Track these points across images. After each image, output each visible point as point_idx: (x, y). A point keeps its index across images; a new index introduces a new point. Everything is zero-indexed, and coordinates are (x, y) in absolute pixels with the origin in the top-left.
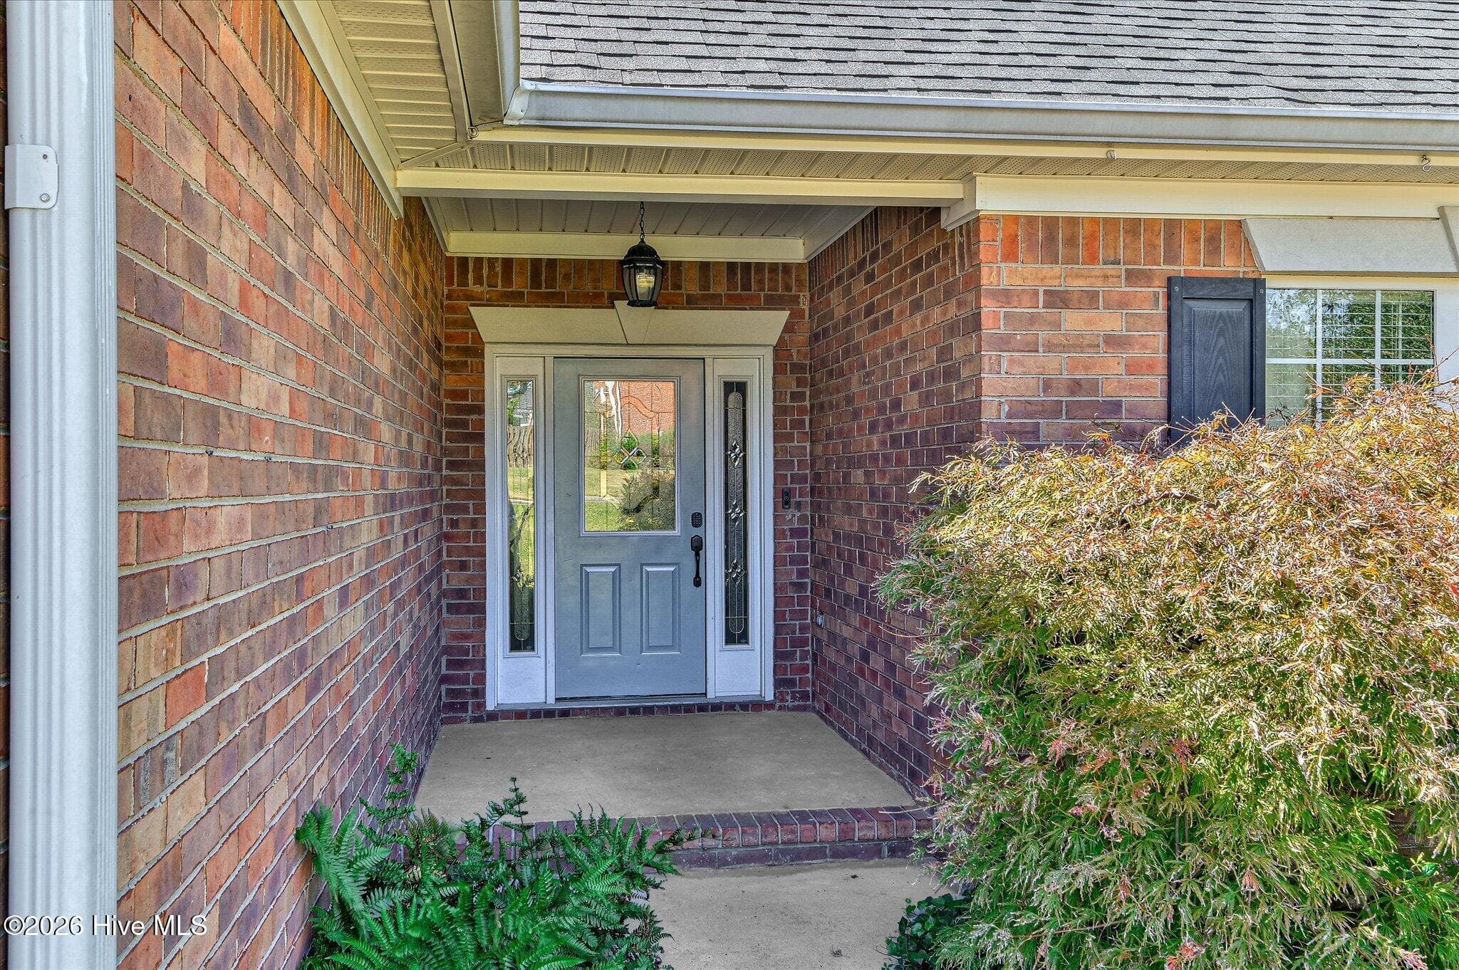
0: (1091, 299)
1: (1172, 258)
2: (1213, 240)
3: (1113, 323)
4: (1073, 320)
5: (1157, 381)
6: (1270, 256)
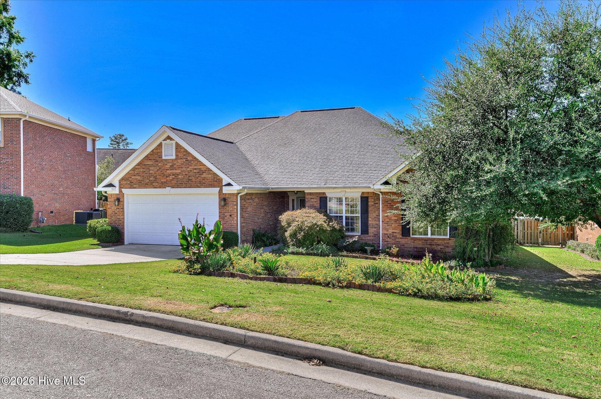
0: (314, 198)
1: (318, 195)
2: (322, 194)
3: (315, 200)
4: (312, 200)
5: (319, 205)
6: (328, 195)
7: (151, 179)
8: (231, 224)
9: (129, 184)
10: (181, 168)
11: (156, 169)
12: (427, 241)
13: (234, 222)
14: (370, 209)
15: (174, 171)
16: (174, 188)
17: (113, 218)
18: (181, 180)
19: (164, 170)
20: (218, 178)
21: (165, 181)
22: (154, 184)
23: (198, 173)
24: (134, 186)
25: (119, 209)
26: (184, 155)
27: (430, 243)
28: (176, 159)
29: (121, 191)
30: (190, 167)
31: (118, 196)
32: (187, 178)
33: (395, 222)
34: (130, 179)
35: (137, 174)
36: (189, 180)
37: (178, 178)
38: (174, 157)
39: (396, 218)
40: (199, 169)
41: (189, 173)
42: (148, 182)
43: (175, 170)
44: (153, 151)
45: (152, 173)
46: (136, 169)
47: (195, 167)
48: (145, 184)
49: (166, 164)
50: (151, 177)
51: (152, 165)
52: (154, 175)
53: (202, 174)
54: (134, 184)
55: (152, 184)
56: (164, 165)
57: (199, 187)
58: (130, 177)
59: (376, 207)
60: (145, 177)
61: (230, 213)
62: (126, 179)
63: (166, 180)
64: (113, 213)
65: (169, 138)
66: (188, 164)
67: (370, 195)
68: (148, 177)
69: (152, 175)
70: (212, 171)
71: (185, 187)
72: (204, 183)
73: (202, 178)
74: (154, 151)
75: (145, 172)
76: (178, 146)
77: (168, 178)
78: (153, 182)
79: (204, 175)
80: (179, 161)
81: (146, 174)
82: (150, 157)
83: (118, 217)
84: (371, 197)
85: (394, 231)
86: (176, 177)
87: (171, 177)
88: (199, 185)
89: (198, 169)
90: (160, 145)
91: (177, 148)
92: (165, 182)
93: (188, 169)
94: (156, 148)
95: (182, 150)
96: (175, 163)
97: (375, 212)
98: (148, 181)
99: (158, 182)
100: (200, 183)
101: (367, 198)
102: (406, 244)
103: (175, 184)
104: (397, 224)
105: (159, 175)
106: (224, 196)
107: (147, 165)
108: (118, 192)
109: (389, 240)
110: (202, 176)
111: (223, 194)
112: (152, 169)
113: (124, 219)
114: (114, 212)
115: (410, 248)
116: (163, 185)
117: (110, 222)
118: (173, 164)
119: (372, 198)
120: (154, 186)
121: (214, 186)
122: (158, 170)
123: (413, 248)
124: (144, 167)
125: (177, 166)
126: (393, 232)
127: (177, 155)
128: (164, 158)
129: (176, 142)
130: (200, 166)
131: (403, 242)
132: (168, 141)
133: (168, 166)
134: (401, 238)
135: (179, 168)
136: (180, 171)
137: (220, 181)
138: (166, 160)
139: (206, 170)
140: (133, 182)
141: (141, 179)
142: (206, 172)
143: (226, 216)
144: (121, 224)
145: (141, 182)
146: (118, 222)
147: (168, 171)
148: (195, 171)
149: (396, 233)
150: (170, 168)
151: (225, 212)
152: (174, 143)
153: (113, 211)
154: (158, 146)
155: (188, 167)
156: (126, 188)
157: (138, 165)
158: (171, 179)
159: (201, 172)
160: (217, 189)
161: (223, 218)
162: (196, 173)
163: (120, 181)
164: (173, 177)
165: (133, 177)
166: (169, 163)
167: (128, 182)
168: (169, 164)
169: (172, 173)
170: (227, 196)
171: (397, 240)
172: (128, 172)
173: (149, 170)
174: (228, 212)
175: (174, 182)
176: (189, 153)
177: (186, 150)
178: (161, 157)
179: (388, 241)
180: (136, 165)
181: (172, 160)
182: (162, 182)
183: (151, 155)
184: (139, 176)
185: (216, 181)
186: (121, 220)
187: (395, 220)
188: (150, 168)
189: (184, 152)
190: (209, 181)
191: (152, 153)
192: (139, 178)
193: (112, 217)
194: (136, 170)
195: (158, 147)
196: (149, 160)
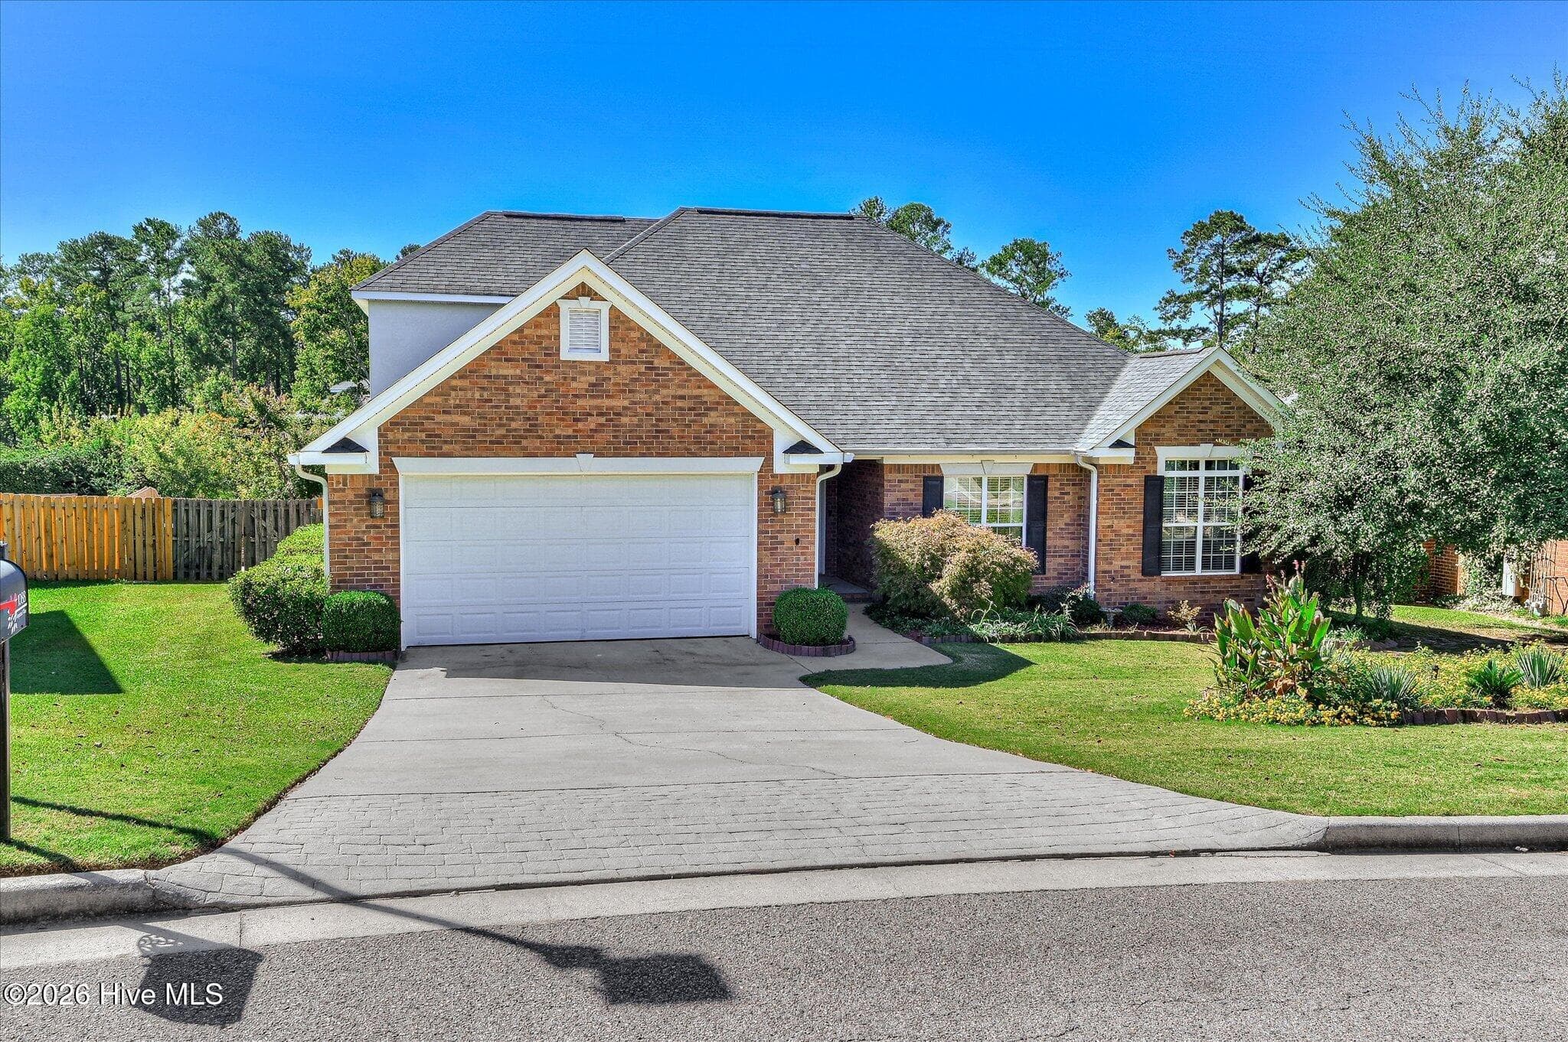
0: (907, 481)
1: (924, 472)
2: (933, 468)
3: (911, 486)
4: (903, 486)
5: (921, 498)
6: (945, 471)
7: (514, 425)
8: (798, 565)
9: (423, 442)
10: (630, 391)
11: (535, 394)
12: (1196, 583)
13: (805, 559)
14: (1050, 507)
15: (607, 402)
16: (601, 455)
17: (353, 562)
18: (631, 431)
19: (565, 396)
20: (759, 426)
21: (570, 432)
22: (524, 443)
23: (690, 409)
24: (446, 448)
25: (378, 527)
26: (642, 351)
27: (1201, 588)
28: (611, 362)
29: (387, 467)
30: (664, 392)
31: (375, 485)
32: (653, 425)
33: (1129, 540)
34: (428, 424)
35: (457, 406)
36: (657, 431)
37: (617, 426)
38: (604, 356)
39: (1131, 531)
40: (696, 397)
41: (657, 409)
42: (504, 436)
43: (608, 397)
44: (520, 330)
45: (517, 407)
46: (454, 389)
47: (681, 392)
48: (491, 442)
49: (574, 379)
50: (513, 419)
51: (519, 380)
52: (526, 413)
53: (706, 415)
54: (446, 442)
55: (519, 443)
56: (565, 379)
57: (694, 455)
58: (428, 418)
59: (1064, 503)
60: (492, 419)
61: (794, 532)
62: (411, 424)
63: (574, 431)
64: (351, 545)
65: (583, 291)
66: (654, 381)
67: (1052, 472)
68: (501, 419)
69: (518, 414)
70: (737, 404)
71: (643, 455)
72: (712, 443)
73: (705, 426)
74: (526, 332)
75: (490, 401)
76: (619, 322)
77: (580, 425)
78: (521, 437)
79: (712, 418)
80: (621, 368)
81: (496, 407)
82: (512, 351)
83: (376, 557)
84: (1054, 476)
85: (1124, 563)
86: (611, 420)
87: (592, 422)
88: (693, 448)
89: (690, 397)
90: (551, 313)
91: (614, 327)
92: (569, 437)
93: (657, 398)
94: (535, 323)
95: (635, 335)
96: (607, 374)
97: (1062, 516)
98: (502, 431)
99: (541, 437)
100: (698, 440)
101: (1045, 479)
102: (1150, 594)
103: (609, 443)
104: (1132, 544)
105: (547, 414)
106: (777, 483)
107: (497, 377)
108: (375, 470)
109: (1112, 585)
110: (705, 420)
111: (774, 476)
112: (518, 391)
113: (398, 561)
114: (358, 539)
115: (1159, 603)
116: (563, 447)
117: (339, 575)
118: (599, 382)
119: (1058, 480)
120: (525, 448)
121: (745, 453)
122: (544, 396)
123: (1166, 602)
124: (485, 383)
125: (616, 384)
126: (1122, 567)
127: (613, 351)
128: (565, 355)
129: (613, 308)
130: (699, 387)
131: (1144, 590)
132: (585, 301)
133: (582, 383)
134: (1140, 580)
135: (624, 391)
136: (626, 403)
137: (764, 437)
138: (573, 364)
139: (718, 403)
140: (439, 436)
141: (475, 424)
142: (720, 407)
143: (782, 543)
144: (386, 580)
145: (474, 437)
146: (376, 574)
147: (580, 402)
148: (679, 404)
149: (1128, 567)
150: (587, 391)
151: (779, 532)
152: (604, 308)
153: (353, 534)
154: (540, 315)
155: (656, 392)
156: (409, 456)
157: (461, 375)
158: (593, 426)
159: (700, 407)
160: (756, 463)
161: (771, 549)
162: (681, 409)
163: (383, 432)
164: (602, 420)
165: (439, 418)
166: (584, 373)
167: (419, 434)
168: (583, 379)
169: (597, 407)
170: (787, 483)
171: (1132, 585)
172: (420, 400)
173: (508, 395)
174: (788, 532)
175: (607, 435)
176: (659, 345)
177: (648, 334)
178: (553, 352)
179: (1110, 590)
180: (453, 377)
181: (598, 365)
182: (558, 436)
183: (514, 343)
184: (465, 413)
185: (750, 437)
186: (387, 568)
187: (1128, 535)
188: (511, 388)
189: (641, 339)
190: (728, 438)
191: (516, 338)
192: (465, 420)
193: (346, 557)
194: (453, 393)
195: (542, 320)
196: (506, 360)
